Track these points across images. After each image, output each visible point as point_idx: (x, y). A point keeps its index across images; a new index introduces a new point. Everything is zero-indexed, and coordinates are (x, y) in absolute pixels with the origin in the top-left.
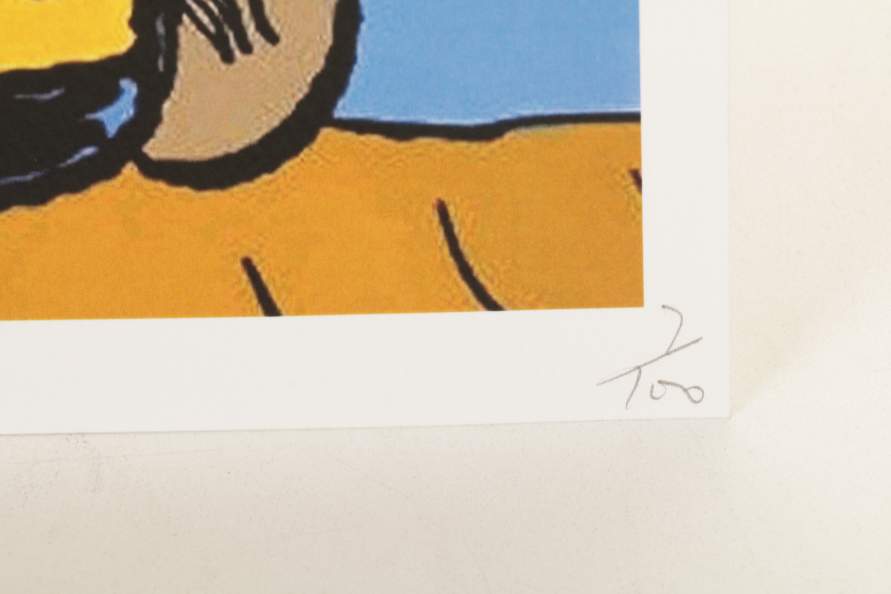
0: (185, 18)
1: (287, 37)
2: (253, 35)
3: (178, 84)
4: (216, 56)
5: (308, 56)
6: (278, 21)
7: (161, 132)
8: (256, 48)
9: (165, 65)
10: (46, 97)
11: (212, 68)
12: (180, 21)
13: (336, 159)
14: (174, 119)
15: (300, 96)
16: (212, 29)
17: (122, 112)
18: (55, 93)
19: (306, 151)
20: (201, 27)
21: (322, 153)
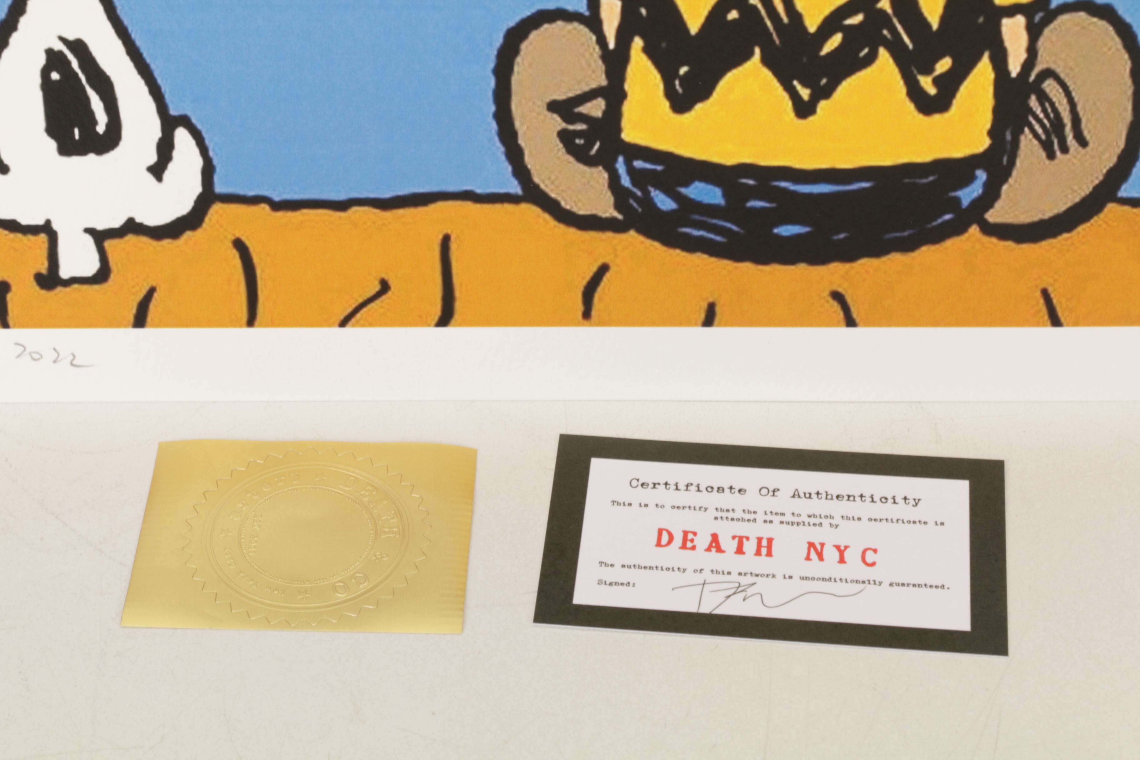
0: (1026, 130)
1: (1094, 143)
2: (1071, 141)
3: (1014, 173)
4: (1043, 155)
5: (1107, 155)
6: (1089, 132)
7: (998, 205)
8: (1072, 150)
9: (1008, 161)
10: (925, 181)
11: (1039, 163)
12: (1022, 132)
13: (1115, 224)
14: (1009, 196)
15: (1097, 182)
16: (1043, 137)
17: (974, 191)
18: (931, 178)
19: (1095, 218)
20: (1036, 136)
21: (1106, 220)
